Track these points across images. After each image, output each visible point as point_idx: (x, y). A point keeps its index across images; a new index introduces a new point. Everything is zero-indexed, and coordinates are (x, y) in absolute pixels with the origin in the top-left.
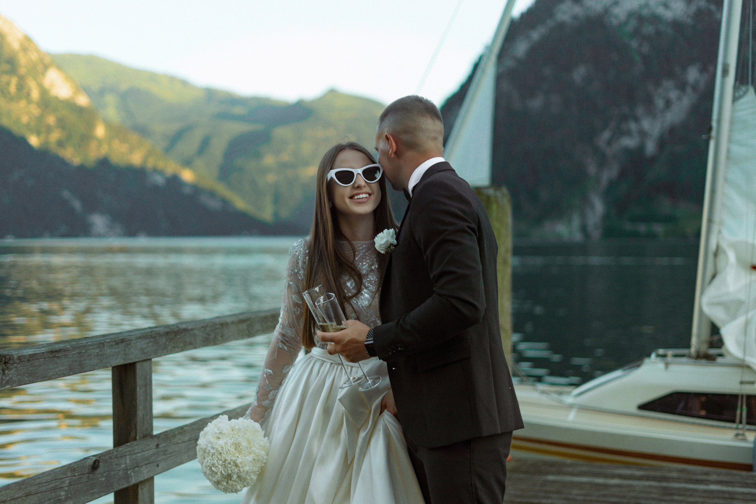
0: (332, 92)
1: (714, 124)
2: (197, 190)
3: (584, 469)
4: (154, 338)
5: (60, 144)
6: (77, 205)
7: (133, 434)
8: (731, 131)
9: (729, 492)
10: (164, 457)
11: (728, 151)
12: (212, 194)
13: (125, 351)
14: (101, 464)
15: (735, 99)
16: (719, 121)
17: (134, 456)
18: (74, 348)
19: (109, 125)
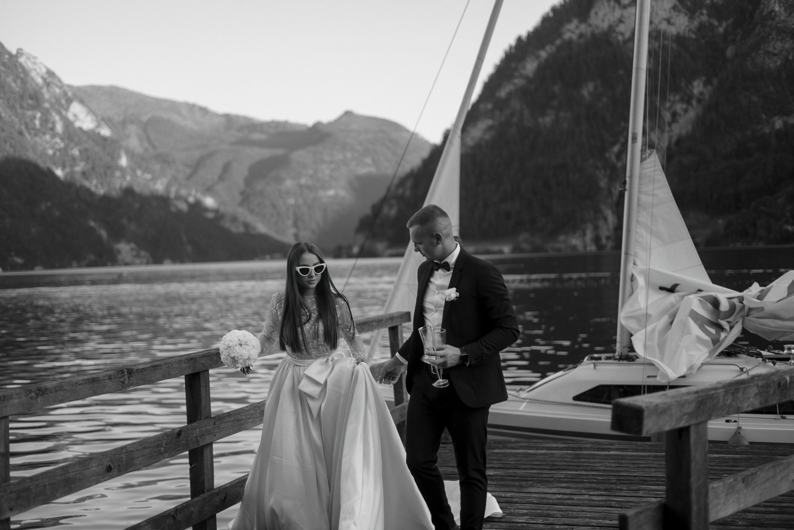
0: (348, 114)
1: (628, 179)
2: (219, 216)
3: (523, 444)
4: (210, 356)
5: (84, 174)
6: (104, 233)
7: (199, 417)
8: (640, 184)
9: (622, 455)
10: (218, 430)
11: (639, 200)
12: (234, 219)
13: (193, 365)
14: (182, 433)
15: (642, 160)
16: (631, 177)
17: (201, 429)
18: (165, 364)
19: (131, 155)
